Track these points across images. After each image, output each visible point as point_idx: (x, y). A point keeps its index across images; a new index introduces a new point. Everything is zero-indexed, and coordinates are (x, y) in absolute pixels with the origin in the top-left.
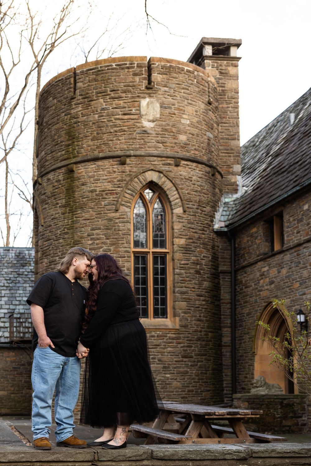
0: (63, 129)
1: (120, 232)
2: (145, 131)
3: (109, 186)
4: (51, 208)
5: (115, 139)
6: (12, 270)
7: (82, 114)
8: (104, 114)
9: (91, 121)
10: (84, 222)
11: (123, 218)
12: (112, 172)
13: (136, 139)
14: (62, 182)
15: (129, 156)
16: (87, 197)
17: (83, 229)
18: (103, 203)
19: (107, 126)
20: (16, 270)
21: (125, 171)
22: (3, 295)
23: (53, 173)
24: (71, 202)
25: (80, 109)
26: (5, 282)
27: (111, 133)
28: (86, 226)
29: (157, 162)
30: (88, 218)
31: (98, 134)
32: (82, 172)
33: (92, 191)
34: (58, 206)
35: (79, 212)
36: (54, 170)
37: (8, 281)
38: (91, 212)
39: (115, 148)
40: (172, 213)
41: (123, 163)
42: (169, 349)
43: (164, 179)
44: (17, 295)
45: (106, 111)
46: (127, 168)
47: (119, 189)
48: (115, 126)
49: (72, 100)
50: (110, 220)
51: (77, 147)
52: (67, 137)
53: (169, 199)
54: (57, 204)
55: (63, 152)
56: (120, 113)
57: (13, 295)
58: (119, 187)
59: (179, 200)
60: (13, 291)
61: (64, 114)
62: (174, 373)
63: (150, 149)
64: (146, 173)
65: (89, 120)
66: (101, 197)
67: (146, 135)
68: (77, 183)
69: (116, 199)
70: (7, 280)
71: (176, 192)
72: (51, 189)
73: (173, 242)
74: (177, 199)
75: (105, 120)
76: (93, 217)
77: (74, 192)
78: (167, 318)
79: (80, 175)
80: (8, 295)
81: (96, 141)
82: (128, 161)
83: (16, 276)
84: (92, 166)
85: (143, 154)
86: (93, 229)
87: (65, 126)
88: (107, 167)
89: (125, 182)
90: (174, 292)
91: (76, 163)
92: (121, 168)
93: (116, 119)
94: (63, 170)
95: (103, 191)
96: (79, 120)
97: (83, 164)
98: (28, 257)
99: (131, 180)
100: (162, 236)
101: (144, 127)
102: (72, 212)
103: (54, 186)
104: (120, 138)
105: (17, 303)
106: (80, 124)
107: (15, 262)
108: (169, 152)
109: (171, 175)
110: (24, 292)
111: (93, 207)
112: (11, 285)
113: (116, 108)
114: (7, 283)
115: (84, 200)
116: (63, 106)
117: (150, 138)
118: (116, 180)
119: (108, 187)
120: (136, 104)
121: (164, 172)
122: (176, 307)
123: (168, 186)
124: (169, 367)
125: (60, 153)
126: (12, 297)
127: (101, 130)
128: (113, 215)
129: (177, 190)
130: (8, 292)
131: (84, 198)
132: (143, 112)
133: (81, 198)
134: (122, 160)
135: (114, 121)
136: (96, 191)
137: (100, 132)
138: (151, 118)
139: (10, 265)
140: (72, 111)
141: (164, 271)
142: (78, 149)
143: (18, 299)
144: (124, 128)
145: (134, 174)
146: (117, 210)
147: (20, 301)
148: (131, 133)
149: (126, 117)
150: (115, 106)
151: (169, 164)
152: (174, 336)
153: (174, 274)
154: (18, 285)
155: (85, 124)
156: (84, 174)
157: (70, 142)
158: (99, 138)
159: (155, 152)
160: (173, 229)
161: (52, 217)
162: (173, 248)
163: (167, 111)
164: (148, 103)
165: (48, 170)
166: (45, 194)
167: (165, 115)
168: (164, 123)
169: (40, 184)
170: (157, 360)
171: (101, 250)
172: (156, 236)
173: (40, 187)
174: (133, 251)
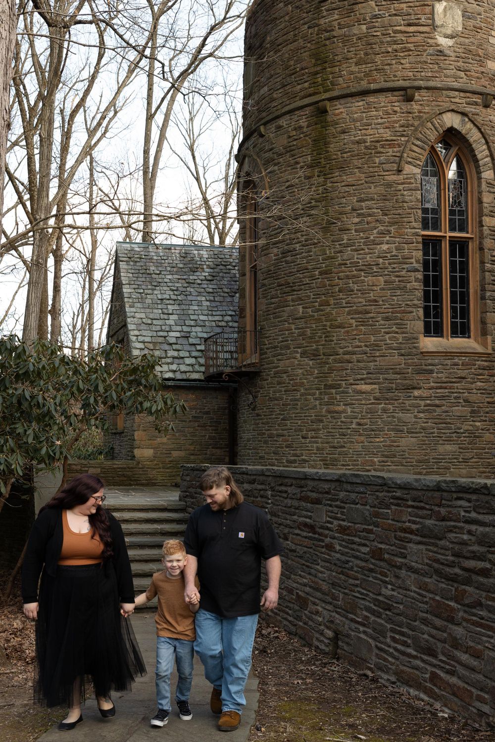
0: (306, 49)
1: (405, 204)
2: (441, 51)
3: (387, 134)
4: (285, 171)
5: (394, 62)
6: (179, 277)
7: (339, 24)
8: (377, 24)
9: (355, 35)
10: (347, 189)
11: (410, 183)
12: (391, 112)
13: (426, 62)
14: (305, 130)
15: (419, 88)
16: (349, 152)
17: (344, 200)
18: (377, 160)
19: (382, 42)
20: (185, 277)
21: (411, 110)
22: (170, 312)
23: (287, 117)
24: (323, 160)
25: (336, 17)
26: (171, 293)
27: (389, 52)
28: (350, 195)
29: (459, 100)
30: (353, 183)
31: (366, 54)
32: (342, 112)
33: (358, 142)
34: (298, 166)
35: (337, 174)
36: (290, 112)
37: (175, 292)
38: (358, 174)
39: (395, 76)
40: (480, 178)
41: (409, 99)
42: (479, 384)
43: (469, 125)
44: (190, 311)
45: (379, 20)
46: (415, 106)
47: (403, 139)
48: (395, 42)
49: (322, 4)
50: (389, 185)
51: (331, 76)
52: (313, 61)
53: (475, 156)
54: (297, 163)
55: (306, 85)
56: (402, 22)
57: (185, 311)
58: (403, 136)
59: (488, 159)
60: (183, 306)
61: (306, 26)
62: (485, 421)
63: (448, 80)
64: (444, 116)
65: (351, 33)
66: (373, 152)
67: (442, 58)
68: (332, 130)
69: (398, 154)
70: (173, 290)
71: (485, 147)
72: (286, 142)
73: (481, 222)
74: (487, 157)
75: (378, 34)
76: (360, 182)
77: (326, 144)
78: (469, 337)
79: (338, 117)
80: (178, 312)
81: (364, 66)
82: (417, 97)
83: (186, 285)
84: (358, 104)
85: (439, 86)
86: (361, 200)
87: (309, 45)
88: (383, 104)
89: (412, 128)
90: (483, 298)
91: (330, 99)
92: (406, 107)
93: (395, 32)
94: (307, 111)
95: (378, 141)
96: (335, 33)
97: (342, 101)
98: (199, 259)
99: (422, 125)
100: (461, 213)
101: (438, 45)
102: (325, 175)
103: (290, 137)
104: (402, 61)
105: (192, 323)
106: (335, 39)
107: (181, 266)
108: (475, 86)
109: (479, 120)
110: (200, 308)
111: (360, 166)
112: (179, 298)
113: (396, 15)
114: (174, 294)
115: (345, 155)
116: (305, 15)
117: (447, 62)
118: (397, 125)
119: (385, 135)
120: (428, 9)
121: (470, 115)
122: (488, 321)
123: (474, 136)
124: (479, 412)
125: (299, 87)
126: (183, 314)
127: (372, 48)
128: (394, 177)
129: (487, 143)
130: (176, 307)
131: (346, 153)
132: (438, 22)
133: (339, 153)
134: (407, 94)
135: (392, 35)
136: (365, 142)
137: (370, 51)
138: (449, 32)
139: (175, 269)
140: (322, 21)
141: (464, 267)
142: (333, 78)
143: (192, 317)
144: (409, 45)
145: (425, 116)
146: (401, 171)
147: (196, 320)
148: (419, 53)
149: (412, 29)
150: (394, 12)
151: (476, 104)
152: (486, 364)
153: (483, 271)
154: (189, 297)
155: (346, 39)
156: (344, 115)
157: (319, 68)
158: (369, 61)
159: (456, 85)
160: (480, 202)
161: (287, 184)
162: (481, 232)
163: (471, 23)
164: (445, 7)
165: (279, 113)
166: (271, 150)
167: (468, 28)
168: (467, 41)
169: (262, 136)
170: (462, 401)
171: (375, 231)
172: (452, 213)
173: (261, 140)
174: (423, 236)
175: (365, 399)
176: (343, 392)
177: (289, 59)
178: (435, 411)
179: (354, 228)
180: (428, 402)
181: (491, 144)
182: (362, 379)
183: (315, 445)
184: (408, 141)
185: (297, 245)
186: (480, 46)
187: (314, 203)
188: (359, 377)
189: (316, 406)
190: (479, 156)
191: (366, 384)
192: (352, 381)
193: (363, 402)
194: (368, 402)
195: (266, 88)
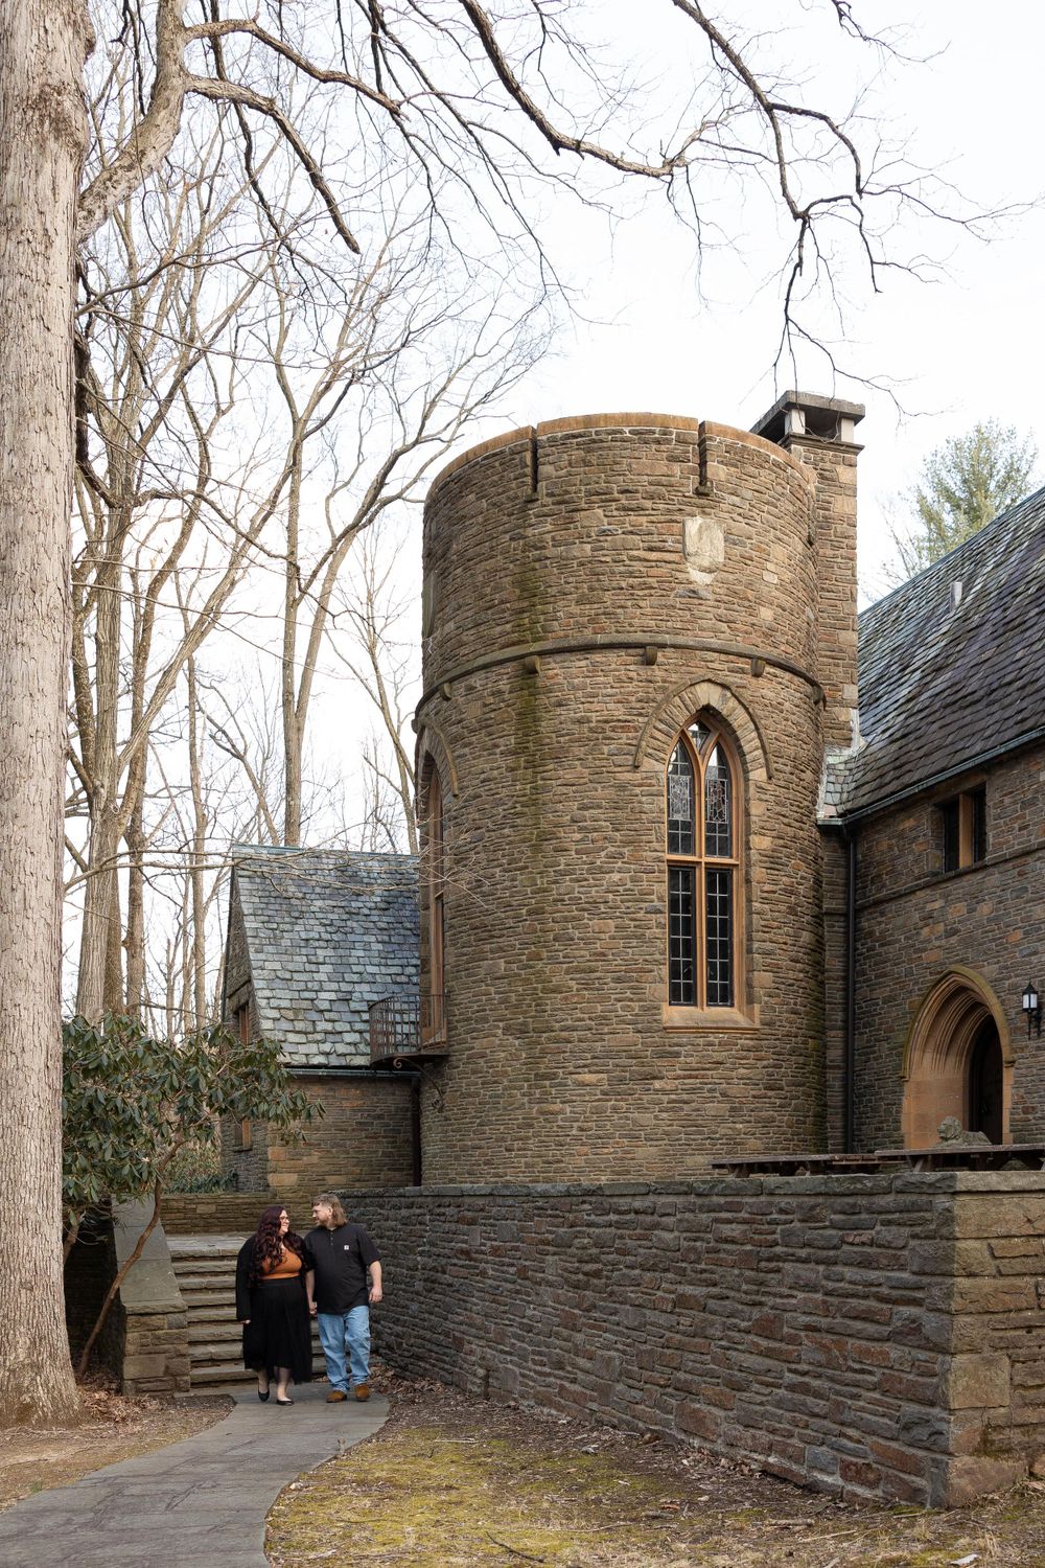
0: (508, 572)
1: (644, 816)
2: (694, 592)
3: (619, 712)
4: (480, 756)
5: (629, 603)
6: (335, 904)
7: (553, 539)
8: (605, 545)
9: (575, 558)
10: (564, 790)
11: (650, 785)
12: (625, 679)
13: (674, 607)
14: (506, 696)
15: (663, 646)
16: (568, 734)
17: (560, 806)
18: (606, 749)
19: (613, 573)
20: (343, 904)
21: (653, 678)
22: (321, 960)
23: (482, 674)
24: (531, 744)
25: (550, 527)
26: (322, 929)
27: (622, 589)
28: (568, 799)
29: (719, 664)
30: (573, 781)
31: (591, 589)
32: (557, 675)
33: (580, 722)
34: (498, 751)
35: (551, 767)
36: (485, 667)
37: (329, 929)
38: (579, 768)
39: (631, 625)
40: (747, 782)
41: (650, 661)
42: (742, 1071)
43: (732, 703)
44: (352, 960)
45: (609, 538)
46: (657, 673)
47: (641, 719)
48: (631, 574)
49: (529, 506)
50: (622, 787)
51: (542, 617)
52: (518, 591)
53: (741, 747)
54: (496, 746)
55: (508, 627)
56: (641, 545)
57: (344, 960)
58: (640, 715)
59: (758, 752)
60: (341, 952)
61: (507, 536)
62: (749, 1122)
63: (704, 634)
64: (697, 687)
65: (570, 555)
66: (600, 736)
67: (696, 601)
68: (543, 700)
69: (634, 742)
70: (325, 926)
71: (753, 733)
72: (479, 712)
73: (748, 842)
74: (756, 748)
75: (608, 559)
76: (582, 781)
77: (536, 720)
78: (732, 1005)
79: (552, 681)
80: (333, 960)
81: (588, 607)
82: (660, 658)
83: (345, 917)
84: (580, 663)
85: (691, 643)
86: (584, 808)
87: (511, 566)
88: (613, 666)
89: (654, 705)
90: (749, 951)
91: (541, 654)
92: (645, 672)
93: (632, 558)
94: (510, 668)
95: (606, 722)
96: (547, 553)
97: (558, 658)
99: (667, 700)
100: (723, 828)
101: (691, 583)
102: (535, 767)
103: (485, 705)
104: (642, 603)
105: (355, 978)
106: (548, 562)
108: (741, 644)
109: (746, 695)
110: (367, 953)
111: (582, 756)
112: (335, 937)
113: (632, 533)
114: (327, 932)
115: (562, 739)
116: (505, 518)
117: (703, 608)
118: (633, 699)
119: (616, 713)
120: (676, 527)
121: (733, 688)
122: (755, 983)
123: (739, 718)
124: (741, 1110)
125: (498, 629)
126: (342, 965)
127: (599, 580)
128: (629, 776)
129: (757, 728)
130: (330, 952)
131: (563, 736)
132: (690, 548)
133: (554, 735)
134: (647, 654)
135: (627, 562)
136: (589, 721)
137: (596, 585)
138: (706, 563)
140: (530, 532)
141: (726, 905)
142: (546, 620)
143: (355, 969)
144: (650, 580)
145: (672, 687)
146: (637, 767)
147: (361, 974)
148: (664, 593)
149: (654, 556)
150: (630, 529)
151: (743, 671)
152: (751, 1043)
153: (750, 912)
154: (351, 937)
155: (563, 563)
156: (560, 679)
157: (525, 604)
158: (594, 599)
159: (715, 642)
160: (748, 814)
161: (483, 776)
162: (748, 856)
163: (737, 551)
164: (701, 527)
165: (469, 667)
166: (460, 722)
167: (733, 558)
168: (731, 577)
169: (447, 699)
170: (717, 1095)
171: (603, 854)
172: (710, 828)
173: (445, 704)
174: (668, 861)
175: (590, 1094)
176: (560, 1085)
177: (485, 584)
178: (682, 1109)
179: (574, 848)
180: (673, 1097)
181: (762, 730)
182: (585, 1066)
183: (523, 1160)
184: (647, 723)
185: (498, 870)
186: (749, 585)
187: (519, 809)
188: (581, 1062)
189: (523, 1104)
190: (746, 749)
191: (590, 1072)
192: (571, 1069)
193: (587, 1098)
194: (594, 1098)
195: (451, 625)
